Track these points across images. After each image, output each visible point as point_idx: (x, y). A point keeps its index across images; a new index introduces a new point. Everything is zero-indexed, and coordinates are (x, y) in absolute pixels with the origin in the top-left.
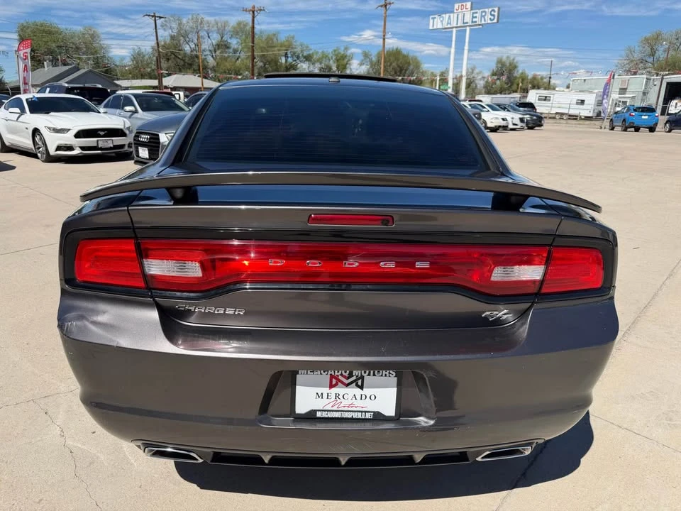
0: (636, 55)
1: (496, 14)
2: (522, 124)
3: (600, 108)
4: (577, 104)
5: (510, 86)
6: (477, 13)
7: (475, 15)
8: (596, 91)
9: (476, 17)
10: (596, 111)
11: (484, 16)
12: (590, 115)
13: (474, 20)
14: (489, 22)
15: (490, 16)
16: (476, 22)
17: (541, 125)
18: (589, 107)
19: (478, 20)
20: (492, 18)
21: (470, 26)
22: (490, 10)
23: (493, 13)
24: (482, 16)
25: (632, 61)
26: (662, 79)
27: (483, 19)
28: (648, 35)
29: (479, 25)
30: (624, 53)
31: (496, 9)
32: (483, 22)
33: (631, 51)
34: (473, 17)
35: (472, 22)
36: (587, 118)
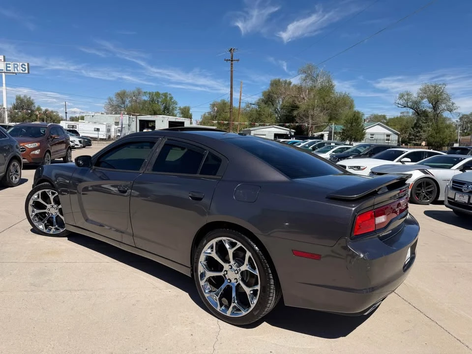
0: (114, 103)
1: (26, 67)
2: (81, 145)
3: (109, 134)
4: (95, 130)
5: (30, 117)
6: (10, 64)
7: (8, 65)
8: (105, 123)
9: (10, 67)
10: (107, 136)
11: (17, 67)
12: (105, 137)
13: (8, 69)
14: (21, 72)
15: (21, 68)
16: (10, 70)
17: (91, 145)
18: (103, 133)
19: (11, 69)
20: (24, 69)
21: (4, 72)
22: (21, 64)
23: (23, 66)
24: (14, 67)
25: (113, 106)
26: (137, 118)
27: (16, 69)
28: (119, 92)
29: (13, 73)
30: (107, 101)
31: (26, 64)
32: (16, 71)
33: (110, 99)
34: (7, 67)
35: (7, 70)
36: (102, 140)
